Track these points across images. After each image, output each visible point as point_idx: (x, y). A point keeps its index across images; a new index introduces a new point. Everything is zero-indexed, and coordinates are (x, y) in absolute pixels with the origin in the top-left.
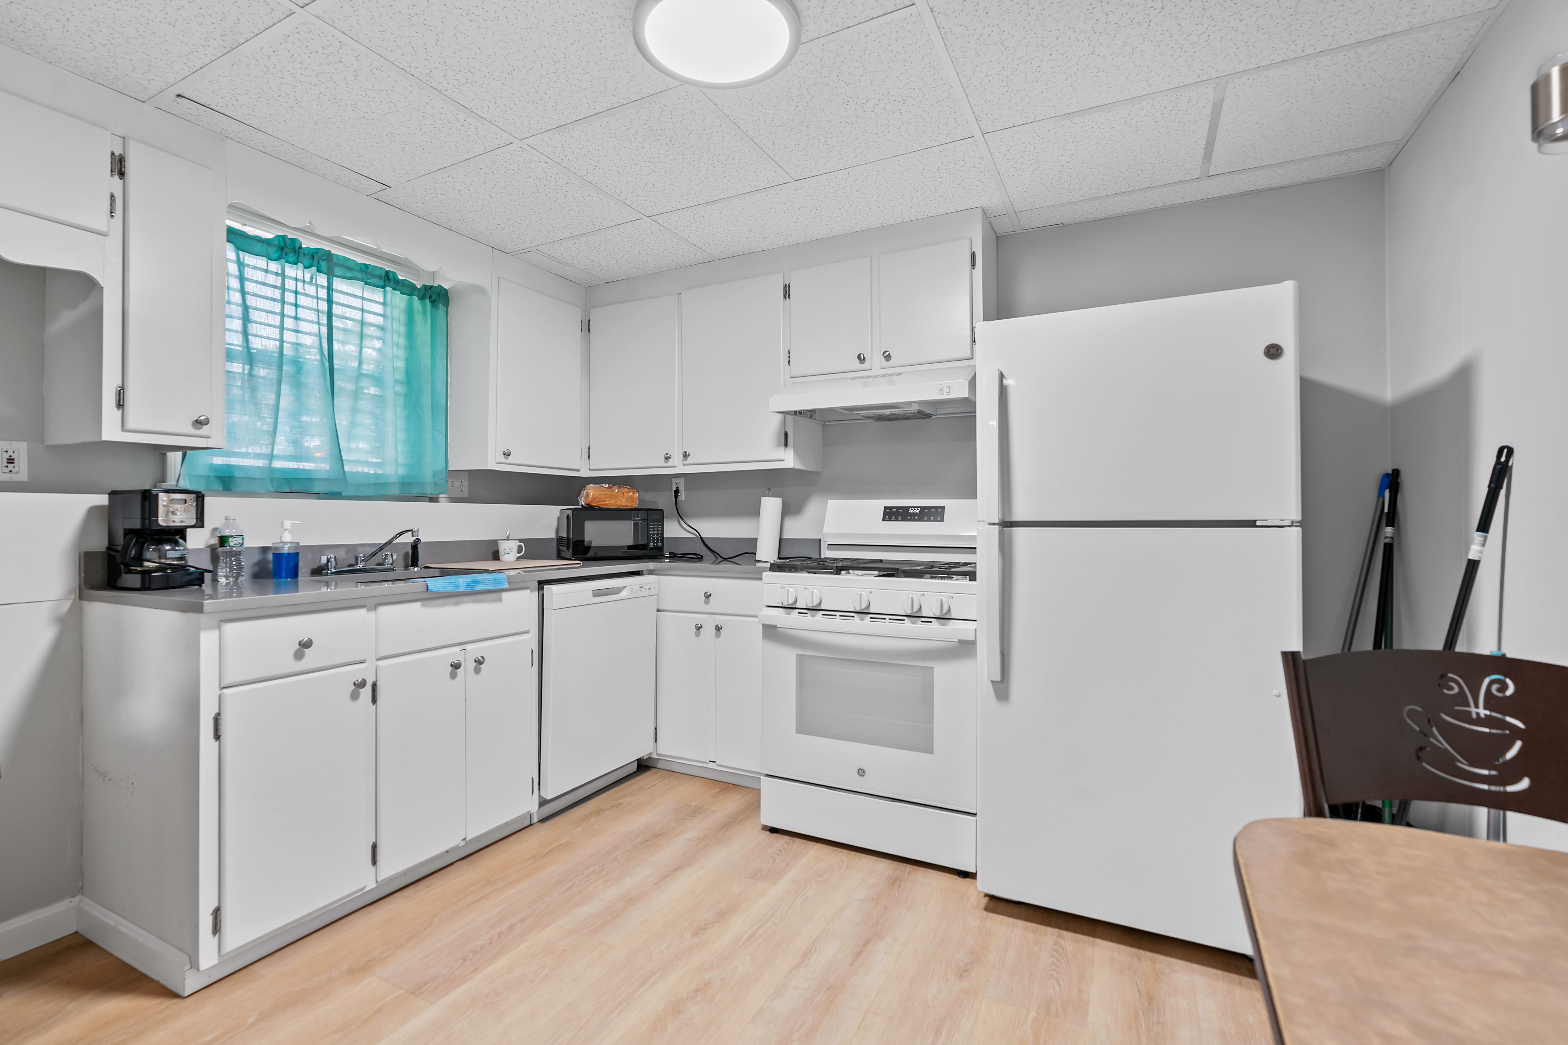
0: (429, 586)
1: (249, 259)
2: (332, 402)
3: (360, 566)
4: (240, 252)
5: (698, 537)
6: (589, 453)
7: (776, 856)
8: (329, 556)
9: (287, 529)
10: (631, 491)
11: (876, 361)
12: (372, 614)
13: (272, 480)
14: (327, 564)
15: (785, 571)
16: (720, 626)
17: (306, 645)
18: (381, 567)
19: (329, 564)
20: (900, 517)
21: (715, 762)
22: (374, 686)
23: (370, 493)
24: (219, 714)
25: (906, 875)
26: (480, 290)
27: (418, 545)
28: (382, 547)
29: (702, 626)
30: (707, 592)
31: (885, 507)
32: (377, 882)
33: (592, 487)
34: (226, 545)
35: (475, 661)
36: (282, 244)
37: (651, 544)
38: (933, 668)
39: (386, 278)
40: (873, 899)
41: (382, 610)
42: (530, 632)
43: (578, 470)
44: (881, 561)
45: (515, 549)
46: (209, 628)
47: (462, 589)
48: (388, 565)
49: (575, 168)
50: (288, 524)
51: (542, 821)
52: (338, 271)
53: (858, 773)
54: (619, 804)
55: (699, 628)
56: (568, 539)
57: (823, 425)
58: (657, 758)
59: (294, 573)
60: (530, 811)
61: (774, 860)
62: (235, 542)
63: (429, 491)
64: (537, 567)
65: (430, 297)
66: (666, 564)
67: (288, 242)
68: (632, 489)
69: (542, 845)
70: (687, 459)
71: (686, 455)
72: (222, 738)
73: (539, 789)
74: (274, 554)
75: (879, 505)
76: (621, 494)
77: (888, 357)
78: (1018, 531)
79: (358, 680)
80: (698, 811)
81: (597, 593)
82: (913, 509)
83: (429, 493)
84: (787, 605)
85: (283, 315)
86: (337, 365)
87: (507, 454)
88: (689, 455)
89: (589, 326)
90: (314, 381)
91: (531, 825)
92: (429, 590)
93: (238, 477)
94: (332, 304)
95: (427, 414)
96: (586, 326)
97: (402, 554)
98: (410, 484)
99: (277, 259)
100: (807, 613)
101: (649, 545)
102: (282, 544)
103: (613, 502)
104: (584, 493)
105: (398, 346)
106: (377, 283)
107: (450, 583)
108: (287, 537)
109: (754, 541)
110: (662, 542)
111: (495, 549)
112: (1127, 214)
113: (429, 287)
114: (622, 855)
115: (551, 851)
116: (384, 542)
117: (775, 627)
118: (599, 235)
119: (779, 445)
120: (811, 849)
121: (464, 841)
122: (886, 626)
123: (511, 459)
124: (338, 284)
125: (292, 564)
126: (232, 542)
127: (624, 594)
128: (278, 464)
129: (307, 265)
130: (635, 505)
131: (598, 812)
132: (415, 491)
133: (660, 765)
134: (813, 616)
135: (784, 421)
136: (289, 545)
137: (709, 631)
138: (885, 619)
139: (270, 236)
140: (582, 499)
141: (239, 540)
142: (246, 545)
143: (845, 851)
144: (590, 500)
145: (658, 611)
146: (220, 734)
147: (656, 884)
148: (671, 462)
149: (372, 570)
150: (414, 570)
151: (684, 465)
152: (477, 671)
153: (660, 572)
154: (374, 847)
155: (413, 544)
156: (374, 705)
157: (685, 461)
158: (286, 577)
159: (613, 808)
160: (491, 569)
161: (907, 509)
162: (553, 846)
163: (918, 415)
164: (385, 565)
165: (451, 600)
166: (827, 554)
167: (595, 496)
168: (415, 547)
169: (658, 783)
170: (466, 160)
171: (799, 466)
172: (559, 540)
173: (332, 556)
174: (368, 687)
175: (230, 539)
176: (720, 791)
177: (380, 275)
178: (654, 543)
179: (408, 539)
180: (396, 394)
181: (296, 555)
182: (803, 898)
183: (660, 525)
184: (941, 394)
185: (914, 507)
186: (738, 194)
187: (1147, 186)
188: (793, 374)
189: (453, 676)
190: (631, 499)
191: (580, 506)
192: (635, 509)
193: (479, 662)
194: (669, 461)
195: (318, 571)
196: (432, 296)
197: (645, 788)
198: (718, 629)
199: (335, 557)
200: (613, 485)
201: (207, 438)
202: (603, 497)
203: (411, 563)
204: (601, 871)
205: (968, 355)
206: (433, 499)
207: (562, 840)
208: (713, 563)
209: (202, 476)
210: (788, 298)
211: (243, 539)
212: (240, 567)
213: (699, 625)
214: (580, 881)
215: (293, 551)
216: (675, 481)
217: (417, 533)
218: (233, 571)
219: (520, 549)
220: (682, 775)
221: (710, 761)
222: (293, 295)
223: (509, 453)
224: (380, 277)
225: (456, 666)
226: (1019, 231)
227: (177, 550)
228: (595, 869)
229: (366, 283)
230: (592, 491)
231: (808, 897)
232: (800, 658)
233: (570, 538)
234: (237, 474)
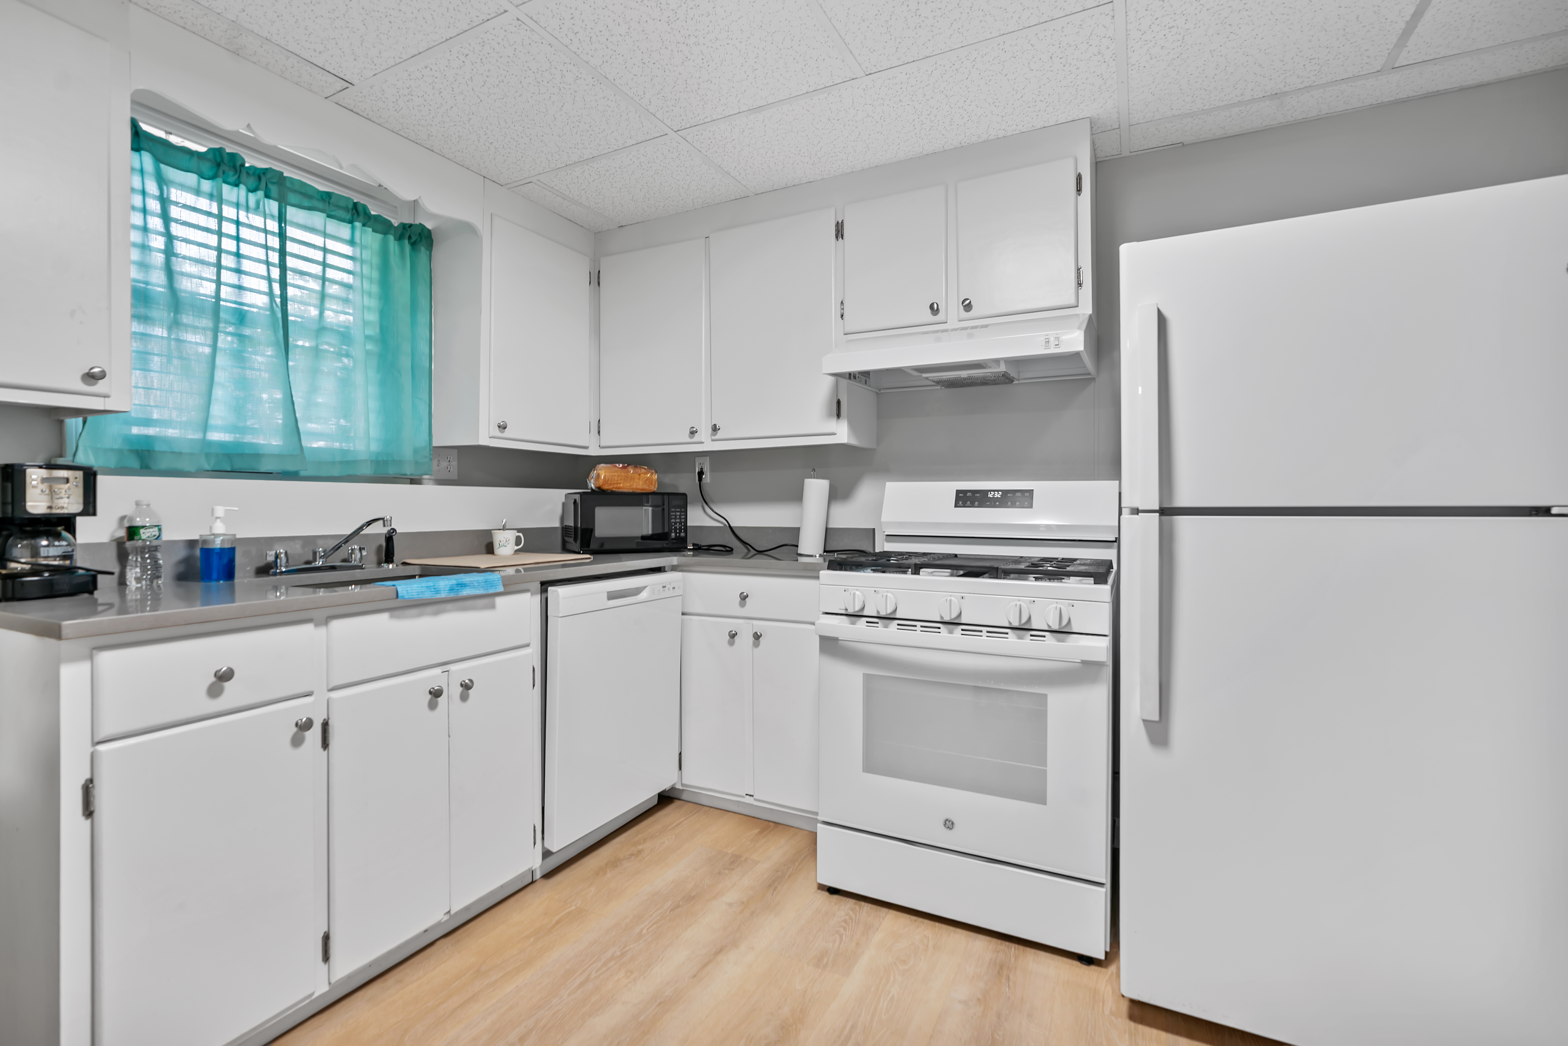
0: (399, 592)
1: (170, 173)
2: (285, 361)
3: (319, 563)
4: (162, 166)
5: (725, 525)
6: (599, 427)
7: (842, 929)
8: (278, 551)
9: (219, 518)
10: (649, 472)
11: (952, 311)
12: (322, 631)
13: (208, 456)
14: (276, 561)
15: (846, 570)
16: (759, 633)
17: (224, 677)
18: (346, 564)
19: (278, 560)
20: (977, 503)
21: (753, 796)
22: (325, 725)
23: (336, 473)
24: (91, 781)
25: (1013, 960)
26: (468, 229)
27: (394, 537)
28: (348, 539)
29: (736, 633)
30: (743, 593)
31: (957, 490)
32: (330, 983)
33: (603, 467)
34: (136, 538)
35: (462, 685)
36: (219, 160)
37: (673, 535)
38: (1046, 695)
39: (354, 211)
40: (979, 999)
41: (336, 624)
42: (531, 645)
43: (586, 448)
44: (956, 556)
45: (513, 541)
46: (74, 659)
47: (443, 595)
48: (355, 561)
49: (587, 54)
50: (220, 511)
51: (548, 876)
52: (292, 197)
53: (945, 825)
54: (640, 852)
55: (733, 636)
56: (576, 528)
57: (877, 393)
58: (681, 788)
59: (229, 573)
60: (532, 867)
61: (841, 936)
62: (149, 534)
63: (409, 470)
64: (539, 563)
65: (410, 237)
66: (687, 558)
67: (226, 159)
68: (650, 469)
69: (547, 913)
70: (717, 433)
71: (715, 429)
72: (96, 815)
73: (543, 838)
74: (202, 549)
75: (949, 488)
76: (637, 475)
77: (968, 307)
78: (1182, 522)
79: (301, 720)
80: (735, 861)
81: (612, 596)
82: (993, 493)
83: (409, 473)
84: (854, 612)
85: (219, 250)
86: (292, 316)
87: (502, 427)
88: (719, 429)
89: (599, 278)
90: (260, 332)
91: (533, 882)
92: (399, 597)
93: (160, 452)
94: (286, 240)
95: (406, 381)
96: (596, 279)
97: (374, 547)
98: (386, 462)
99: (212, 178)
100: (878, 623)
101: (671, 536)
102: (213, 537)
103: (628, 485)
104: (594, 474)
105: (370, 294)
106: (343, 216)
107: (428, 587)
108: (220, 528)
109: (796, 531)
110: (686, 532)
111: (489, 541)
112: (1267, 128)
113: (408, 226)
114: (648, 929)
115: (558, 922)
116: (349, 533)
117: (836, 639)
118: (614, 160)
119: (830, 415)
120: (883, 918)
121: (448, 915)
122: (983, 641)
123: (507, 433)
124: (292, 213)
125: (225, 560)
126: (144, 534)
127: (644, 595)
128: (215, 436)
129: (252, 188)
130: (654, 488)
131: (615, 863)
132: (392, 471)
133: (684, 796)
134: (886, 626)
135: (836, 387)
136: (221, 538)
137: (745, 639)
138: (981, 631)
139: (202, 149)
140: (592, 481)
141: (155, 531)
142: (165, 537)
143: (926, 921)
144: (601, 482)
145: (683, 614)
146: (92, 809)
147: (695, 976)
148: (697, 438)
149: (333, 568)
150: (388, 567)
151: (713, 440)
152: (464, 698)
153: (685, 568)
154: (326, 938)
155: (388, 536)
156: (325, 750)
157: (715, 435)
158: (218, 579)
159: (633, 858)
160: (483, 566)
161: (985, 492)
162: (562, 914)
163: (1002, 378)
164: (351, 562)
165: (429, 609)
166: (883, 546)
167: (607, 478)
168: (389, 539)
169: (684, 821)
170: (447, 40)
171: (854, 442)
172: (565, 530)
173: (281, 551)
174: (317, 729)
175: (142, 531)
176: (760, 833)
177: (347, 207)
178: (676, 533)
179: (378, 529)
180: (368, 353)
181: (232, 550)
182: (888, 999)
183: (683, 512)
184: (1047, 347)
185: (994, 491)
186: (791, 96)
187: (1308, 85)
188: (848, 330)
189: (432, 706)
190: (649, 481)
191: (589, 489)
192: (654, 493)
193: (467, 687)
194: (694, 436)
195: (265, 570)
196: (412, 236)
197: (670, 828)
198: (757, 637)
199: (286, 553)
200: (628, 465)
201: (105, 397)
202: (616, 479)
203: (384, 558)
204: (623, 954)
205: (1072, 301)
206: (414, 481)
207: (571, 906)
208: (744, 557)
209: (112, 450)
210: (841, 239)
211: (160, 530)
212: (156, 566)
213: (734, 632)
214: (597, 971)
215: (227, 546)
216: (698, 460)
217: (389, 522)
218: (147, 572)
219: (518, 541)
220: (712, 809)
221: (746, 795)
222: (234, 227)
223: (505, 426)
224: (346, 209)
225: (436, 694)
226: (1126, 153)
227: (57, 546)
228: (615, 952)
229: (329, 216)
230: (603, 471)
231: (893, 995)
232: (867, 677)
233: (578, 527)
234: (158, 447)
